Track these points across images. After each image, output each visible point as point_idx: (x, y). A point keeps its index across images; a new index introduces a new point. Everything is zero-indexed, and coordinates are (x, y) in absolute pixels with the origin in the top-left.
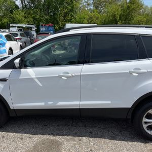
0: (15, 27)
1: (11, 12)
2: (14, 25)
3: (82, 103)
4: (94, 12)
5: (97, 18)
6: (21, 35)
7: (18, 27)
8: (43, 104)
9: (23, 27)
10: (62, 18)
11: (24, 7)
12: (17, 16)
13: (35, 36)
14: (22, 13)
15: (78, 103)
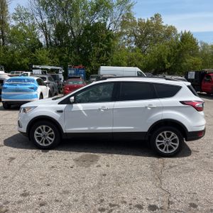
0: (38, 69)
1: (33, 51)
2: (38, 67)
3: (114, 128)
4: (136, 52)
5: (140, 60)
6: (49, 79)
7: (42, 69)
8: (86, 129)
9: (47, 69)
10: (95, 59)
11: (49, 44)
12: (41, 55)
13: (62, 81)
14: (47, 52)
15: (111, 128)
